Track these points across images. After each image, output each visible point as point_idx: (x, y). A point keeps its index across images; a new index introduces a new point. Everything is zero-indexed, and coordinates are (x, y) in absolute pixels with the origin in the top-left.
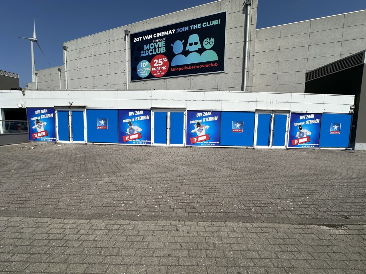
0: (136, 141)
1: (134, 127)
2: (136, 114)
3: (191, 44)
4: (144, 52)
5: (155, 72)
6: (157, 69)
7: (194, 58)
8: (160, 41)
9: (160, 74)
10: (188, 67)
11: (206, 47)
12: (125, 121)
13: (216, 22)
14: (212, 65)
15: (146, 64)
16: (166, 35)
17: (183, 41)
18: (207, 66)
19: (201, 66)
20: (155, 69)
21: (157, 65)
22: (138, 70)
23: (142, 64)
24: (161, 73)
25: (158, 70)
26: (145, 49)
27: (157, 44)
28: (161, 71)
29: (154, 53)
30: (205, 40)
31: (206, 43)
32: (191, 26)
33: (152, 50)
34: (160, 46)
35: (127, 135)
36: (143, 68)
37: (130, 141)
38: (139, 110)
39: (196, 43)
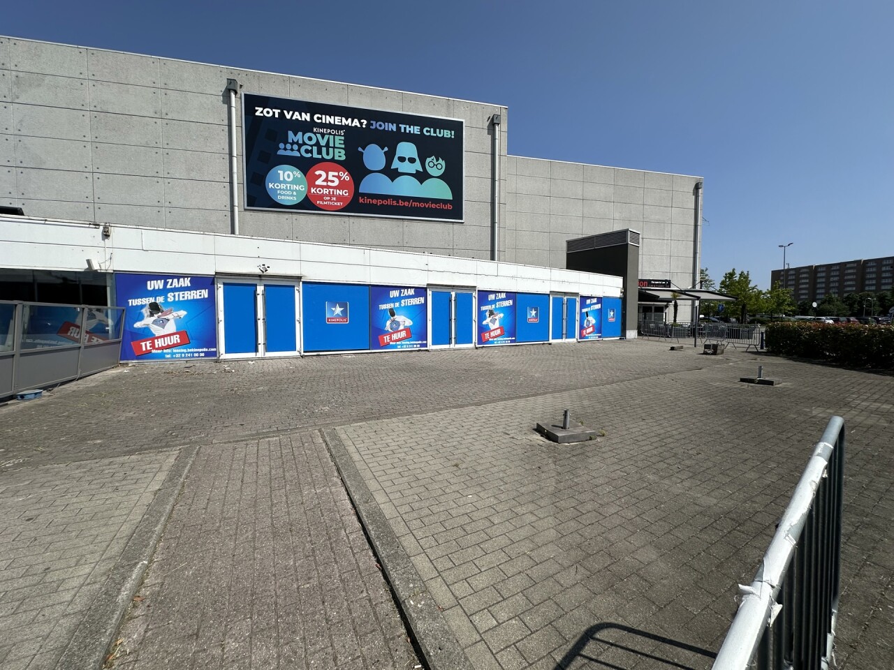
0: (403, 343)
1: (398, 318)
2: (402, 295)
3: (402, 159)
4: (289, 146)
5: (321, 197)
6: (326, 191)
7: (406, 187)
8: (330, 134)
9: (331, 203)
10: (398, 202)
11: (432, 171)
12: (383, 307)
13: (447, 134)
14: (442, 206)
15: (294, 175)
16: (347, 126)
17: (386, 149)
18: (433, 206)
19: (422, 205)
20: (320, 191)
21: (325, 184)
22: (271, 185)
23: (281, 172)
24: (336, 204)
25: (327, 195)
26: (290, 141)
27: (323, 138)
28: (334, 199)
29: (316, 155)
30: (428, 160)
31: (431, 164)
32: (402, 126)
33: (310, 148)
34: (331, 145)
35: (387, 333)
36: (285, 182)
37: (391, 343)
38: (408, 288)
39: (412, 160)
